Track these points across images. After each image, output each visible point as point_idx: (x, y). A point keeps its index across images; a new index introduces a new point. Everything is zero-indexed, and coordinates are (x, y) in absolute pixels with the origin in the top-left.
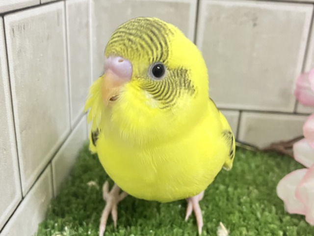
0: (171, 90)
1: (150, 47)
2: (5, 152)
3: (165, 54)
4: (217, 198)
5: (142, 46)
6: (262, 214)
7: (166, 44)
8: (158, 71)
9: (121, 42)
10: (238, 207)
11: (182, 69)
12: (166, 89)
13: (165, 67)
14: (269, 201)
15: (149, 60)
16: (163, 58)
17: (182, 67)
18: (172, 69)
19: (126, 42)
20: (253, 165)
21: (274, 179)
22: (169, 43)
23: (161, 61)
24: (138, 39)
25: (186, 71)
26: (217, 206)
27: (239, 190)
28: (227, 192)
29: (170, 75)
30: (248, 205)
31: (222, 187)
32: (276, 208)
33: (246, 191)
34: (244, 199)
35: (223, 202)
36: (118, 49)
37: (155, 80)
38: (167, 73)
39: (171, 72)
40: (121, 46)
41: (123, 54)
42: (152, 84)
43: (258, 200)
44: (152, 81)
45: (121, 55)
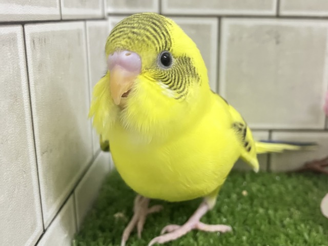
0: (181, 78)
1: (154, 36)
2: (25, 176)
3: (168, 42)
4: (258, 222)
5: (148, 37)
6: (309, 234)
7: (167, 32)
8: (166, 60)
9: (125, 36)
10: (282, 230)
11: (185, 57)
12: (177, 78)
13: (171, 55)
14: (314, 221)
15: (157, 49)
16: (167, 46)
17: (186, 54)
18: (177, 57)
19: (130, 35)
20: (290, 187)
21: (315, 198)
22: (169, 32)
23: (167, 49)
24: (142, 31)
25: (189, 59)
26: (259, 230)
27: (280, 212)
28: (267, 214)
29: (176, 63)
30: (293, 227)
31: (261, 211)
32: (323, 227)
33: (286, 212)
34: (287, 221)
35: (265, 225)
36: (123, 43)
37: (165, 69)
38: (174, 61)
39: (177, 59)
40: (125, 40)
41: (130, 47)
42: (163, 74)
43: (303, 221)
44: (162, 71)
45: (127, 48)
